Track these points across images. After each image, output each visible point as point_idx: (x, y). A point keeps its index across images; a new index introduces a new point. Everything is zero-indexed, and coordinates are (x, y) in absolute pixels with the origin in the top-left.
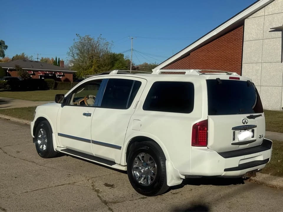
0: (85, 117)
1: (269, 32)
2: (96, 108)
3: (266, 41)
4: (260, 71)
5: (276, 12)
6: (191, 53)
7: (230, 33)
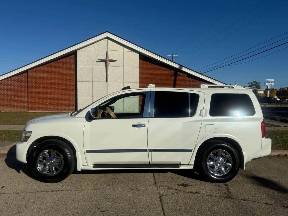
0: (136, 128)
1: (97, 61)
2: (150, 119)
3: (94, 67)
4: (91, 87)
5: (101, 49)
6: (29, 71)
7: (64, 59)
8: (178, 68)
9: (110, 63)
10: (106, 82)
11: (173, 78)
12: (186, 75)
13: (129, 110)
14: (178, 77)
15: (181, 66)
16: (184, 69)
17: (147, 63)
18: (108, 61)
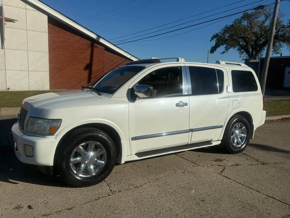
8: (95, 38)
9: (6, 22)
10: (2, 49)
11: (90, 50)
12: (103, 47)
13: (37, 87)
14: (95, 49)
15: (99, 37)
16: (102, 41)
17: (57, 29)
18: (4, 20)
